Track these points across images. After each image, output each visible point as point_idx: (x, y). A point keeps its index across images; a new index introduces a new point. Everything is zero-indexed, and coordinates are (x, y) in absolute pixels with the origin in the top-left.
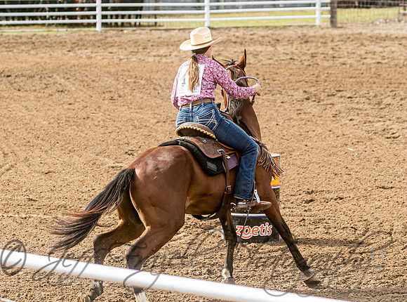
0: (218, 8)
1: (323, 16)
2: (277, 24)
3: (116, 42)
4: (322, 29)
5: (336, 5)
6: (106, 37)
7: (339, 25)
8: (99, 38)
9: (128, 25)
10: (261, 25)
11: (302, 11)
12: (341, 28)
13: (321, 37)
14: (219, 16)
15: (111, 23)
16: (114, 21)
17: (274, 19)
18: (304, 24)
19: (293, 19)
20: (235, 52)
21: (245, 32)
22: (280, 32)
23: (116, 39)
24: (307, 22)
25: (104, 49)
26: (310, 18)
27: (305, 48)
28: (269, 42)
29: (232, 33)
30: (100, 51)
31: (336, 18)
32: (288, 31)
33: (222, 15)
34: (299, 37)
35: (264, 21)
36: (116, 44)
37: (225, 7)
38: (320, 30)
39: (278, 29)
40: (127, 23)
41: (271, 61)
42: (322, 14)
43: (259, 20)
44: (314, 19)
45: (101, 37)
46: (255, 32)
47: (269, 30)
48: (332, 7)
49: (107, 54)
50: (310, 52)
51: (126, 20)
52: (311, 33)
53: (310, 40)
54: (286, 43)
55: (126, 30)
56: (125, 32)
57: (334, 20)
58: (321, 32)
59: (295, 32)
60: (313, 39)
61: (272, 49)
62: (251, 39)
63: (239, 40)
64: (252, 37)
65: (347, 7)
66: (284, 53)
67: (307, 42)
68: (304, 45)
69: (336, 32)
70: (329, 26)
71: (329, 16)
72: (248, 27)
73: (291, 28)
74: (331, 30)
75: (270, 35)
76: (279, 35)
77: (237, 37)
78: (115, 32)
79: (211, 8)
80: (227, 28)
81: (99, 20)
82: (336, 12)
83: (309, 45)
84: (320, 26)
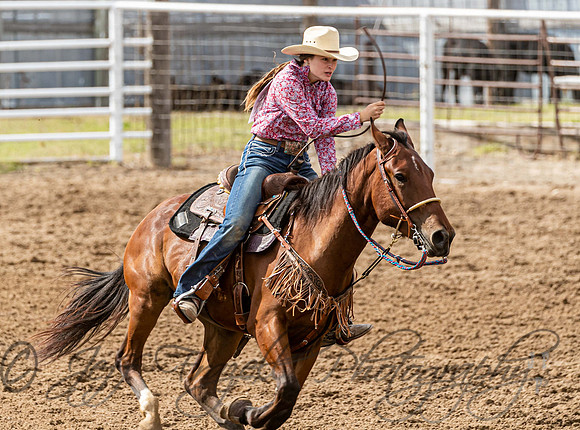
1: (129, 134)
4: (129, 171)
5: (168, 102)
7: (177, 161)
11: (69, 118)
12: (184, 168)
13: (125, 196)
18: (75, 157)
19: (43, 144)
24: (84, 152)
26: (91, 140)
27: (76, 229)
31: (168, 139)
32: (27, 179)
34: (60, 196)
38: (121, 177)
42: (126, 126)
44: (105, 142)
48: (158, 109)
50: (90, 241)
52: (96, 184)
53: (91, 203)
54: (21, 215)
57: (162, 146)
58: (124, 182)
59: (48, 180)
60: (98, 201)
65: (202, 108)
66: (13, 243)
67: (81, 211)
68: (72, 221)
69: (168, 181)
70: (149, 163)
71: (149, 134)
73: (37, 168)
74: (153, 174)
82: (168, 122)
83: (87, 218)
84: (121, 164)
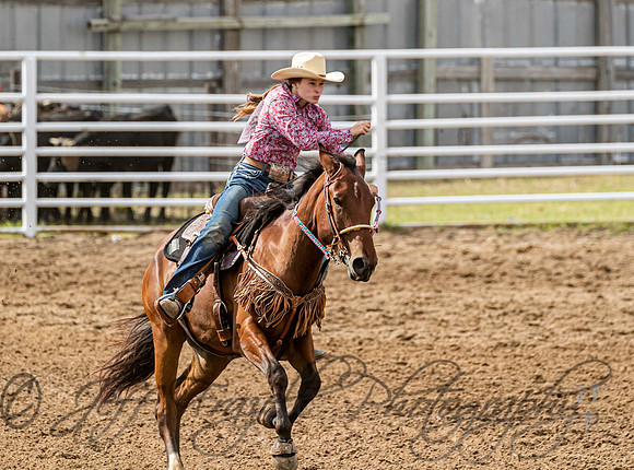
0: (414, 163)
2: (603, 218)
3: (82, 272)
6: (53, 255)
8: (28, 256)
9: (124, 217)
10: (552, 219)
14: (418, 188)
15: (68, 209)
16: (77, 202)
17: (594, 201)
20: (468, 307)
21: (501, 242)
22: (616, 242)
23: (85, 262)
25: (45, 294)
28: (580, 276)
29: (458, 245)
30: (31, 300)
33: (427, 188)
35: (563, 208)
36: (84, 279)
37: (438, 162)
39: (607, 232)
40: (119, 210)
41: (582, 338)
43: (545, 202)
45: (36, 255)
46: (535, 242)
47: (579, 235)
49: (55, 309)
51: (115, 201)
55: (118, 234)
56: (114, 237)
61: (588, 297)
62: (520, 266)
63: (480, 268)
64: (521, 257)
72: (510, 227)
75: (582, 253)
76: (611, 251)
77: (476, 259)
78: (80, 239)
79: (393, 163)
80: (442, 229)
81: (29, 201)
